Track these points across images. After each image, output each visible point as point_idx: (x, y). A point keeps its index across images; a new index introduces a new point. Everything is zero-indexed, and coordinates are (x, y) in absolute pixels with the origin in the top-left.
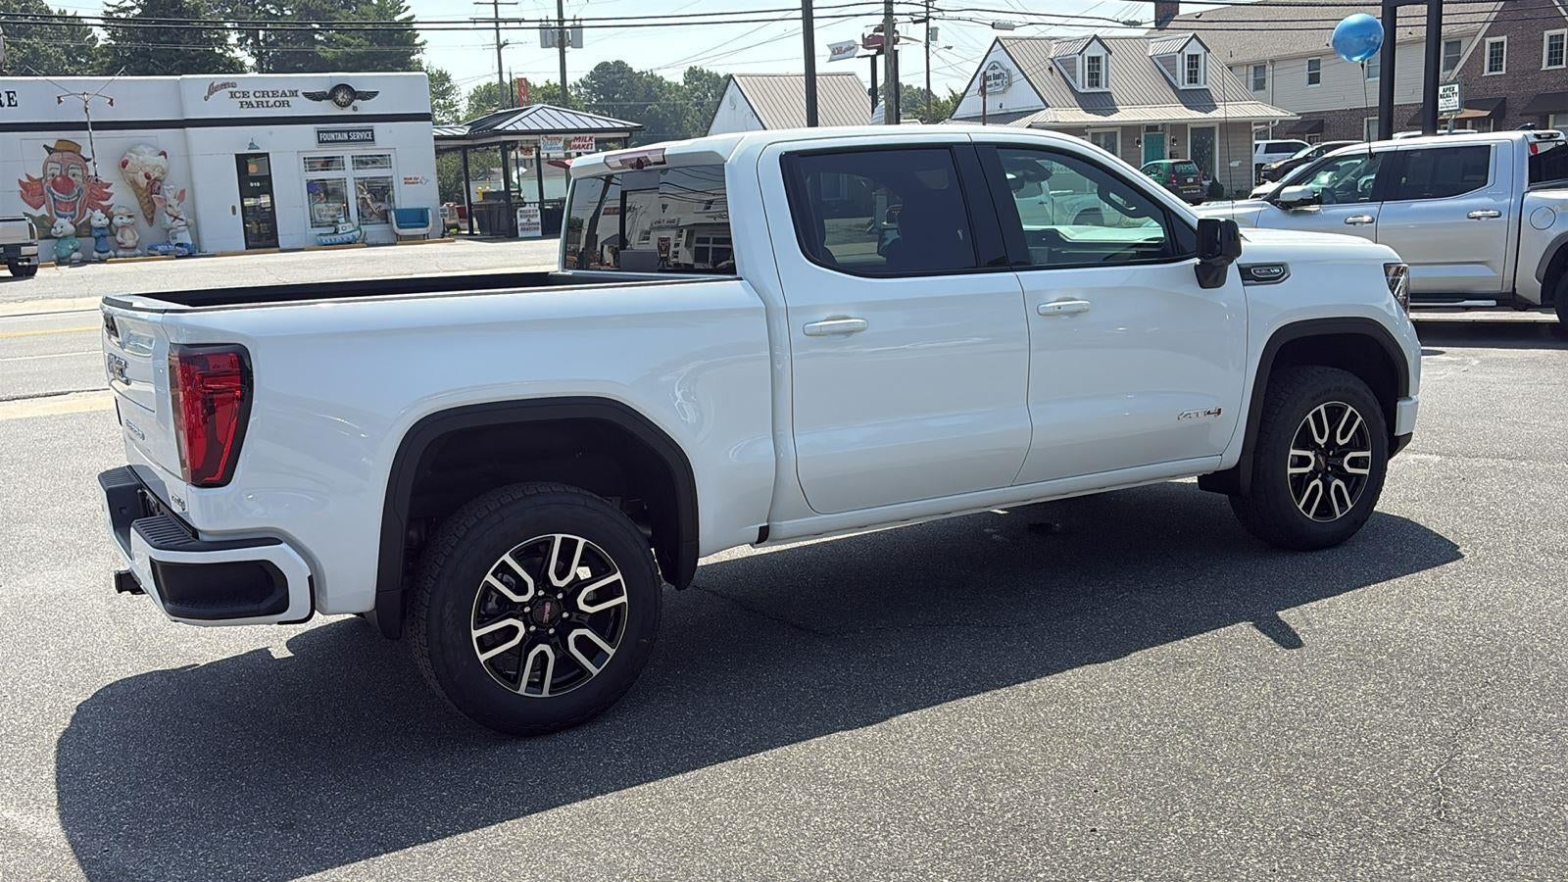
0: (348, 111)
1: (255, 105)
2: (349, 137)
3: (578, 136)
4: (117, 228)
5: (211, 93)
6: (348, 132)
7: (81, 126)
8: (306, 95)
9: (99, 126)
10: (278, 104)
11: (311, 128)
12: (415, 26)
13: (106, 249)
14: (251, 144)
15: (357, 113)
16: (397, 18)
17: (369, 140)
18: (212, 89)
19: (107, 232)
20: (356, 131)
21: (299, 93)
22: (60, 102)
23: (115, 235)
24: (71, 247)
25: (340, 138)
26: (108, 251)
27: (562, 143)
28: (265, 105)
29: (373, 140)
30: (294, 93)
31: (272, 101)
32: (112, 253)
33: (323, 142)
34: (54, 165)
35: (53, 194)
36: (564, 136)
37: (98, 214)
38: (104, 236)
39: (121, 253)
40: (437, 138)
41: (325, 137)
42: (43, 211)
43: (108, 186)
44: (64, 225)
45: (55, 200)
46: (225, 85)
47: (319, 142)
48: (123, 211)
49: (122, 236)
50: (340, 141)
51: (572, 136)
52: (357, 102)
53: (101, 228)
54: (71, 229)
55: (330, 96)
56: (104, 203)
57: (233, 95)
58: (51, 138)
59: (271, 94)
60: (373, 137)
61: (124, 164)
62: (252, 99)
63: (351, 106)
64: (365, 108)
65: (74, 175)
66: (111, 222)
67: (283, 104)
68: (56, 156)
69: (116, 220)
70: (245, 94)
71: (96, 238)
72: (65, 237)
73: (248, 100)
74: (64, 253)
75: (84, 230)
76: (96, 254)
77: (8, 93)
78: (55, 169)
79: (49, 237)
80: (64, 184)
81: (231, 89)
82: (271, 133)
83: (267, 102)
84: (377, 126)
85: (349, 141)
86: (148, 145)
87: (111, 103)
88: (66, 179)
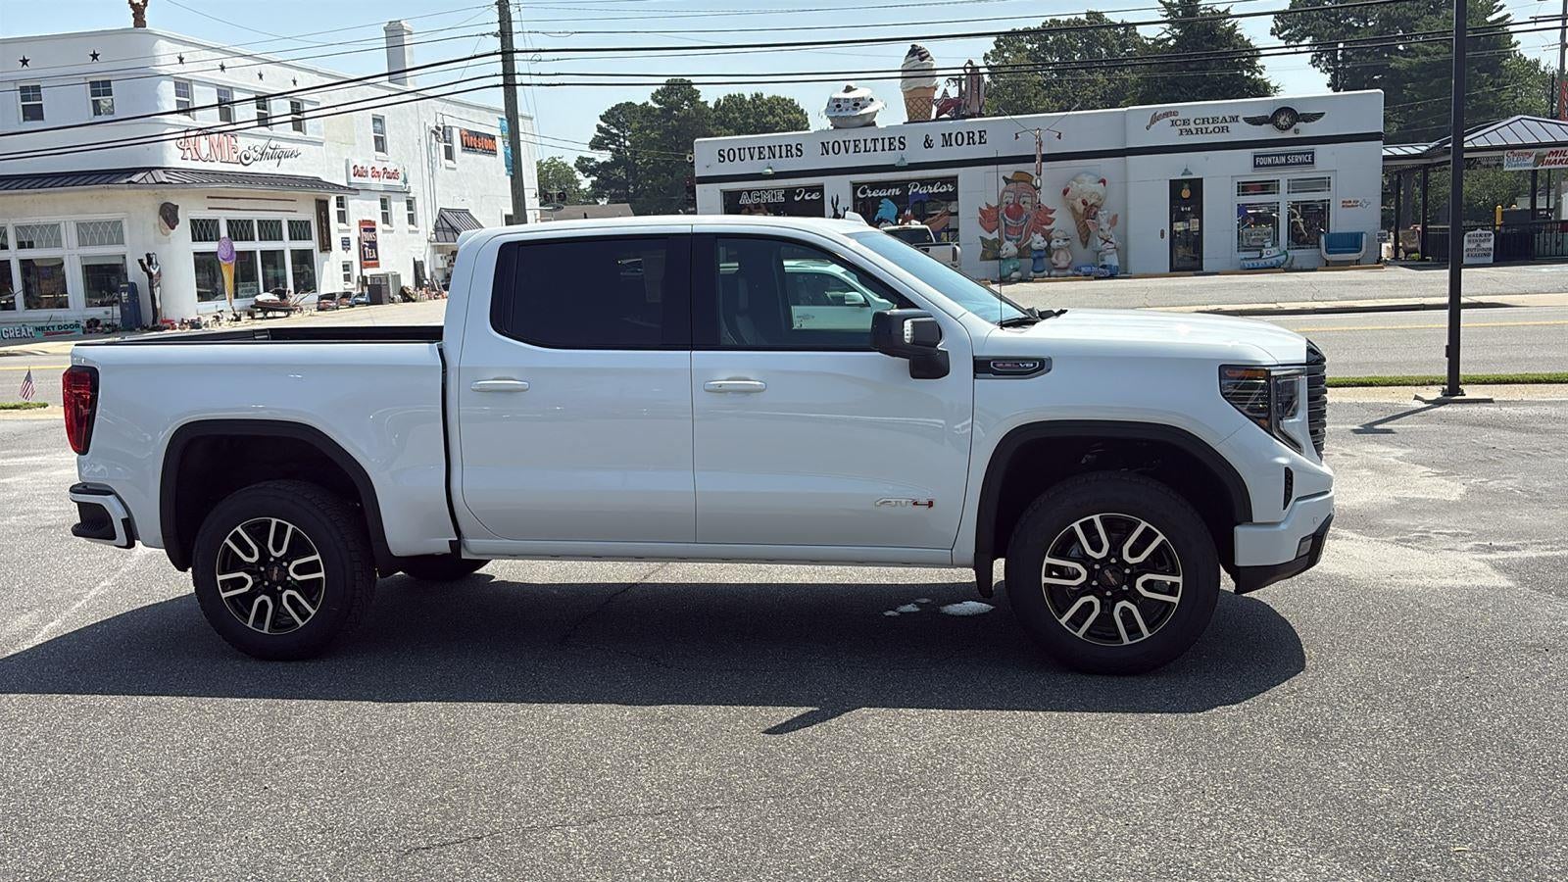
0: (1289, 134)
1: (1194, 132)
2: (1287, 160)
3: (1554, 149)
4: (1054, 250)
5: (1153, 122)
6: (1287, 155)
7: (1031, 159)
8: (1248, 120)
9: (1047, 158)
10: (1217, 130)
11: (1249, 153)
12: (1512, 28)
13: (1040, 269)
14: (1186, 170)
15: (1299, 136)
16: (1489, 19)
17: (1309, 163)
18: (1155, 119)
19: (1044, 253)
20: (1298, 154)
21: (1240, 119)
22: (1017, 137)
23: (1051, 256)
24: (1012, 267)
25: (1277, 162)
26: (1042, 271)
27: (1532, 159)
28: (1204, 131)
29: (1313, 163)
30: (1235, 119)
31: (1211, 127)
32: (1046, 273)
33: (1259, 166)
34: (1010, 194)
35: (1005, 220)
36: (1536, 151)
37: (1038, 237)
38: (1040, 257)
39: (1054, 273)
40: (1385, 158)
41: (1262, 161)
42: (995, 235)
43: (1052, 211)
44: (1009, 248)
45: (1006, 225)
46: (1166, 115)
47: (1255, 166)
48: (1060, 234)
49: (1057, 258)
50: (1277, 165)
51: (1549, 150)
52: (1298, 125)
53: (1039, 250)
54: (1013, 250)
55: (1272, 120)
56: (1046, 227)
57: (1174, 123)
58: (1009, 170)
59: (1211, 121)
60: (1313, 159)
61: (1065, 192)
62: (1192, 126)
63: (1292, 129)
64: (1307, 130)
65: (1024, 203)
66: (1049, 244)
67: (1222, 130)
68: (1012, 186)
69: (1054, 244)
70: (1185, 122)
71: (1034, 260)
72: (1008, 258)
73: (1187, 127)
74: (1005, 272)
75: (1024, 252)
76: (1032, 274)
77: (980, 132)
78: (1009, 198)
79: (998, 258)
80: (1015, 211)
81: (1173, 118)
82: (1207, 159)
83: (1207, 129)
84: (1319, 149)
85: (1286, 164)
86: (1088, 173)
87: (1059, 137)
88: (1018, 206)
